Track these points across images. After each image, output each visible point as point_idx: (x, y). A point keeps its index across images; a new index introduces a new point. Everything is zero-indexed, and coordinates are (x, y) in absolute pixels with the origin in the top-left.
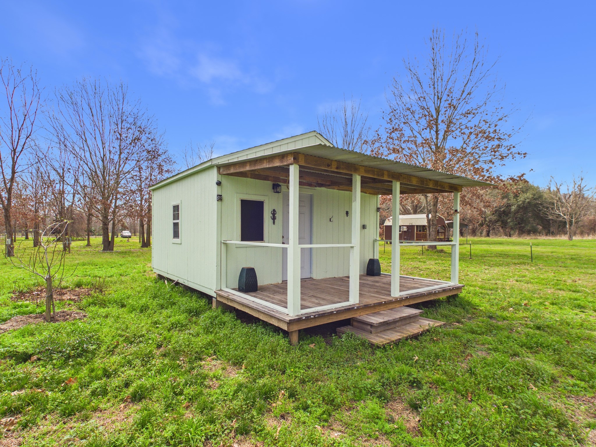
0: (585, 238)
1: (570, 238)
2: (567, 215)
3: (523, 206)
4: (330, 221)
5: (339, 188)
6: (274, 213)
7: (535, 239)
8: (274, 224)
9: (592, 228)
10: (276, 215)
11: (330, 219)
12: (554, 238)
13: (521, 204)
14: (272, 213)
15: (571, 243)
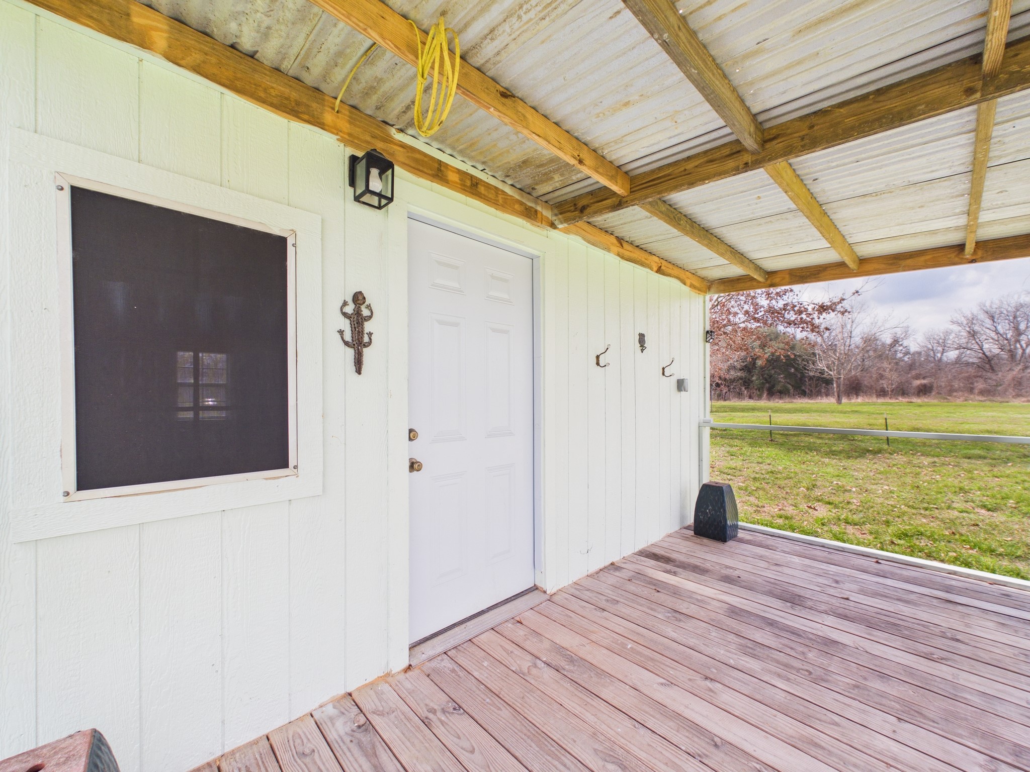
0: (853, 401)
1: (839, 401)
2: (834, 370)
3: (772, 359)
4: (598, 364)
5: (621, 250)
6: (358, 312)
7: (789, 402)
8: (359, 371)
9: (853, 388)
10: (368, 327)
11: (598, 357)
12: (813, 401)
13: (769, 356)
14: (350, 309)
15: (840, 407)
